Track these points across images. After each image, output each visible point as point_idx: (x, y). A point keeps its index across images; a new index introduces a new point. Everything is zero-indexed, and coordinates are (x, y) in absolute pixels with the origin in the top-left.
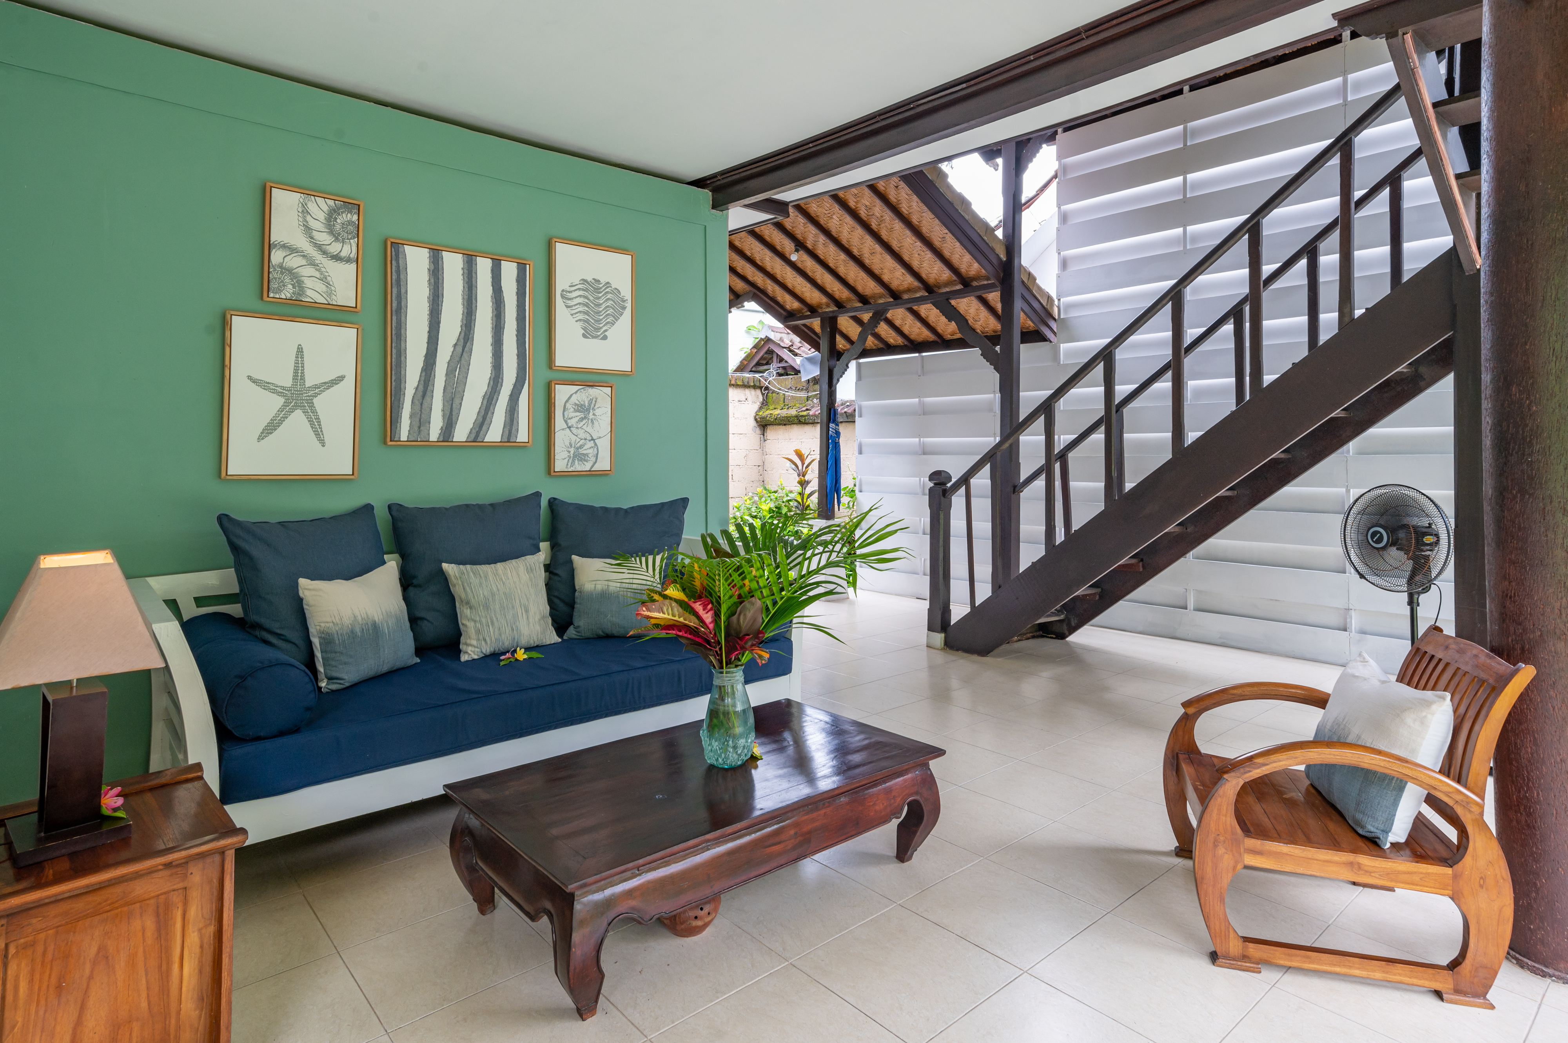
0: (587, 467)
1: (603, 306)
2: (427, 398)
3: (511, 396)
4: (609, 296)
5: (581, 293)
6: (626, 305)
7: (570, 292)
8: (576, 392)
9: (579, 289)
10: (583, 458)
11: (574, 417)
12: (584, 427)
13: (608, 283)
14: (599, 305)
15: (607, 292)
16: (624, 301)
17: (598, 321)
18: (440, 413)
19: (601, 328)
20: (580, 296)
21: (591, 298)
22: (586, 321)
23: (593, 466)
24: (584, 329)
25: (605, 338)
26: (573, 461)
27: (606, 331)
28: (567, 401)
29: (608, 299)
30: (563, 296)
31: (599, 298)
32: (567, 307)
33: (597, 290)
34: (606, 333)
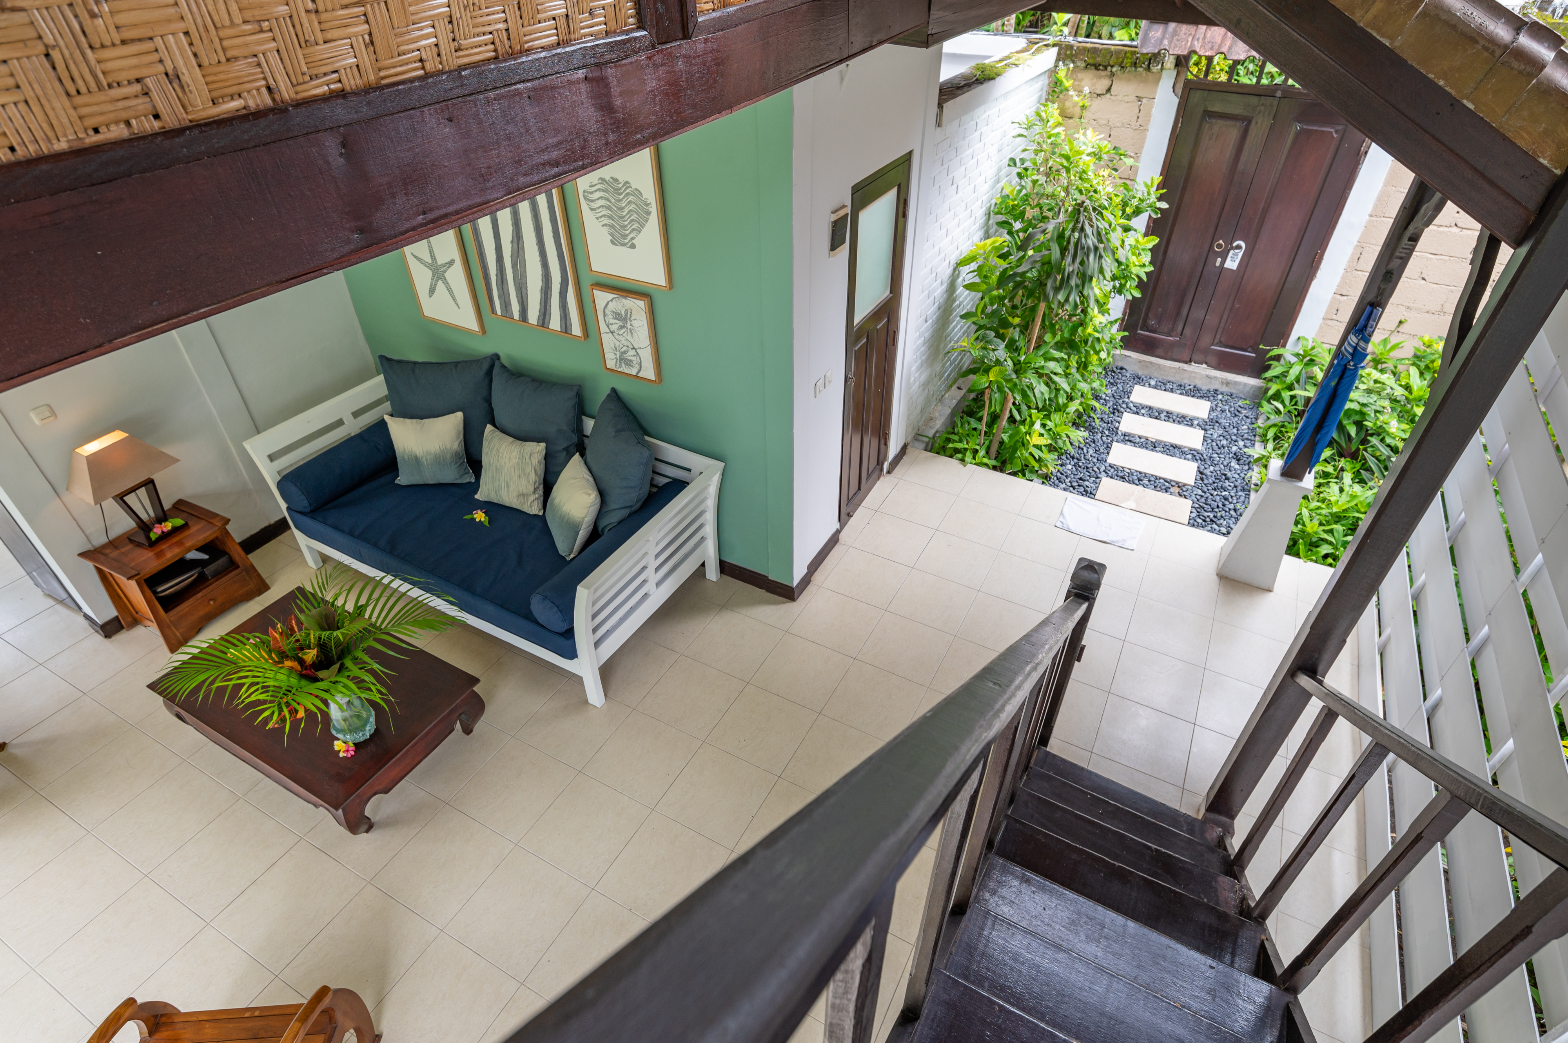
0: (634, 372)
1: (626, 210)
2: (505, 285)
3: (560, 293)
4: (631, 198)
5: (601, 194)
6: (651, 210)
7: (591, 193)
8: (612, 300)
9: (599, 190)
10: (629, 363)
11: (616, 325)
12: (625, 335)
13: (627, 182)
14: (622, 209)
15: (628, 194)
16: (647, 205)
17: (624, 227)
18: (516, 299)
19: (628, 235)
20: (601, 198)
21: (613, 201)
22: (612, 226)
23: (638, 373)
24: (611, 235)
25: (633, 246)
26: (620, 363)
27: (633, 238)
28: (605, 307)
29: (630, 202)
30: (585, 198)
31: (620, 200)
32: (592, 210)
33: (617, 191)
34: (634, 241)
